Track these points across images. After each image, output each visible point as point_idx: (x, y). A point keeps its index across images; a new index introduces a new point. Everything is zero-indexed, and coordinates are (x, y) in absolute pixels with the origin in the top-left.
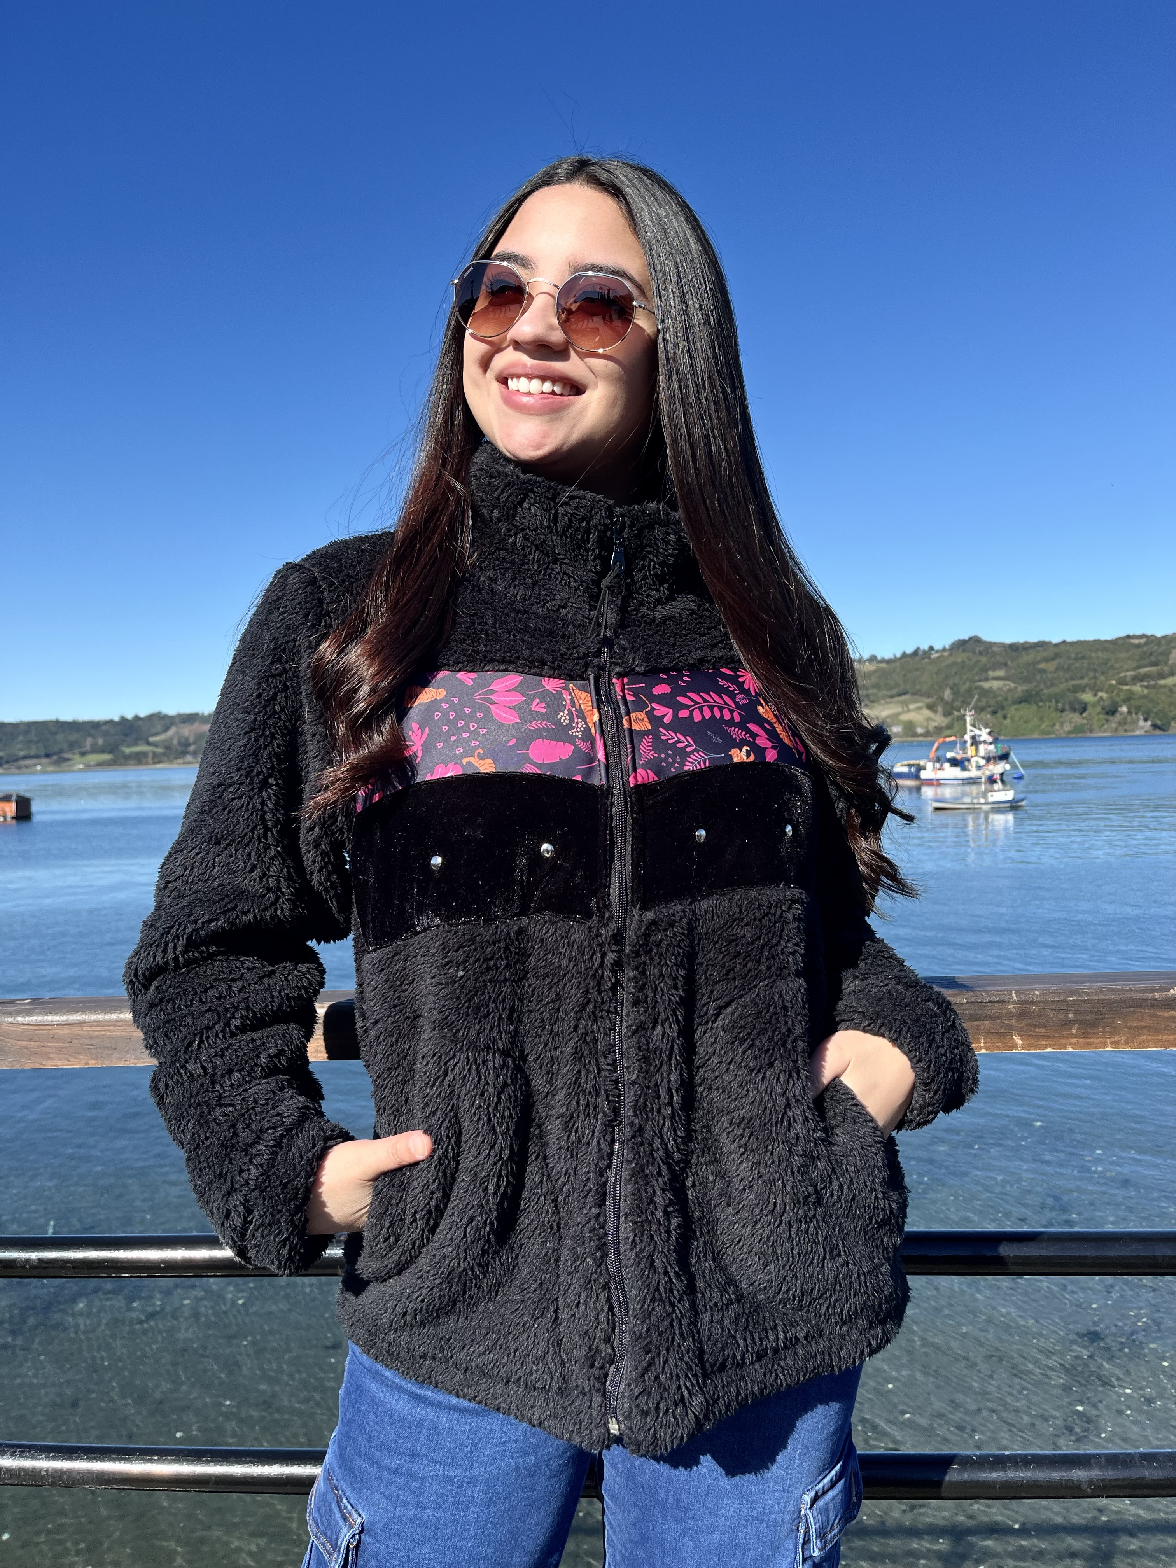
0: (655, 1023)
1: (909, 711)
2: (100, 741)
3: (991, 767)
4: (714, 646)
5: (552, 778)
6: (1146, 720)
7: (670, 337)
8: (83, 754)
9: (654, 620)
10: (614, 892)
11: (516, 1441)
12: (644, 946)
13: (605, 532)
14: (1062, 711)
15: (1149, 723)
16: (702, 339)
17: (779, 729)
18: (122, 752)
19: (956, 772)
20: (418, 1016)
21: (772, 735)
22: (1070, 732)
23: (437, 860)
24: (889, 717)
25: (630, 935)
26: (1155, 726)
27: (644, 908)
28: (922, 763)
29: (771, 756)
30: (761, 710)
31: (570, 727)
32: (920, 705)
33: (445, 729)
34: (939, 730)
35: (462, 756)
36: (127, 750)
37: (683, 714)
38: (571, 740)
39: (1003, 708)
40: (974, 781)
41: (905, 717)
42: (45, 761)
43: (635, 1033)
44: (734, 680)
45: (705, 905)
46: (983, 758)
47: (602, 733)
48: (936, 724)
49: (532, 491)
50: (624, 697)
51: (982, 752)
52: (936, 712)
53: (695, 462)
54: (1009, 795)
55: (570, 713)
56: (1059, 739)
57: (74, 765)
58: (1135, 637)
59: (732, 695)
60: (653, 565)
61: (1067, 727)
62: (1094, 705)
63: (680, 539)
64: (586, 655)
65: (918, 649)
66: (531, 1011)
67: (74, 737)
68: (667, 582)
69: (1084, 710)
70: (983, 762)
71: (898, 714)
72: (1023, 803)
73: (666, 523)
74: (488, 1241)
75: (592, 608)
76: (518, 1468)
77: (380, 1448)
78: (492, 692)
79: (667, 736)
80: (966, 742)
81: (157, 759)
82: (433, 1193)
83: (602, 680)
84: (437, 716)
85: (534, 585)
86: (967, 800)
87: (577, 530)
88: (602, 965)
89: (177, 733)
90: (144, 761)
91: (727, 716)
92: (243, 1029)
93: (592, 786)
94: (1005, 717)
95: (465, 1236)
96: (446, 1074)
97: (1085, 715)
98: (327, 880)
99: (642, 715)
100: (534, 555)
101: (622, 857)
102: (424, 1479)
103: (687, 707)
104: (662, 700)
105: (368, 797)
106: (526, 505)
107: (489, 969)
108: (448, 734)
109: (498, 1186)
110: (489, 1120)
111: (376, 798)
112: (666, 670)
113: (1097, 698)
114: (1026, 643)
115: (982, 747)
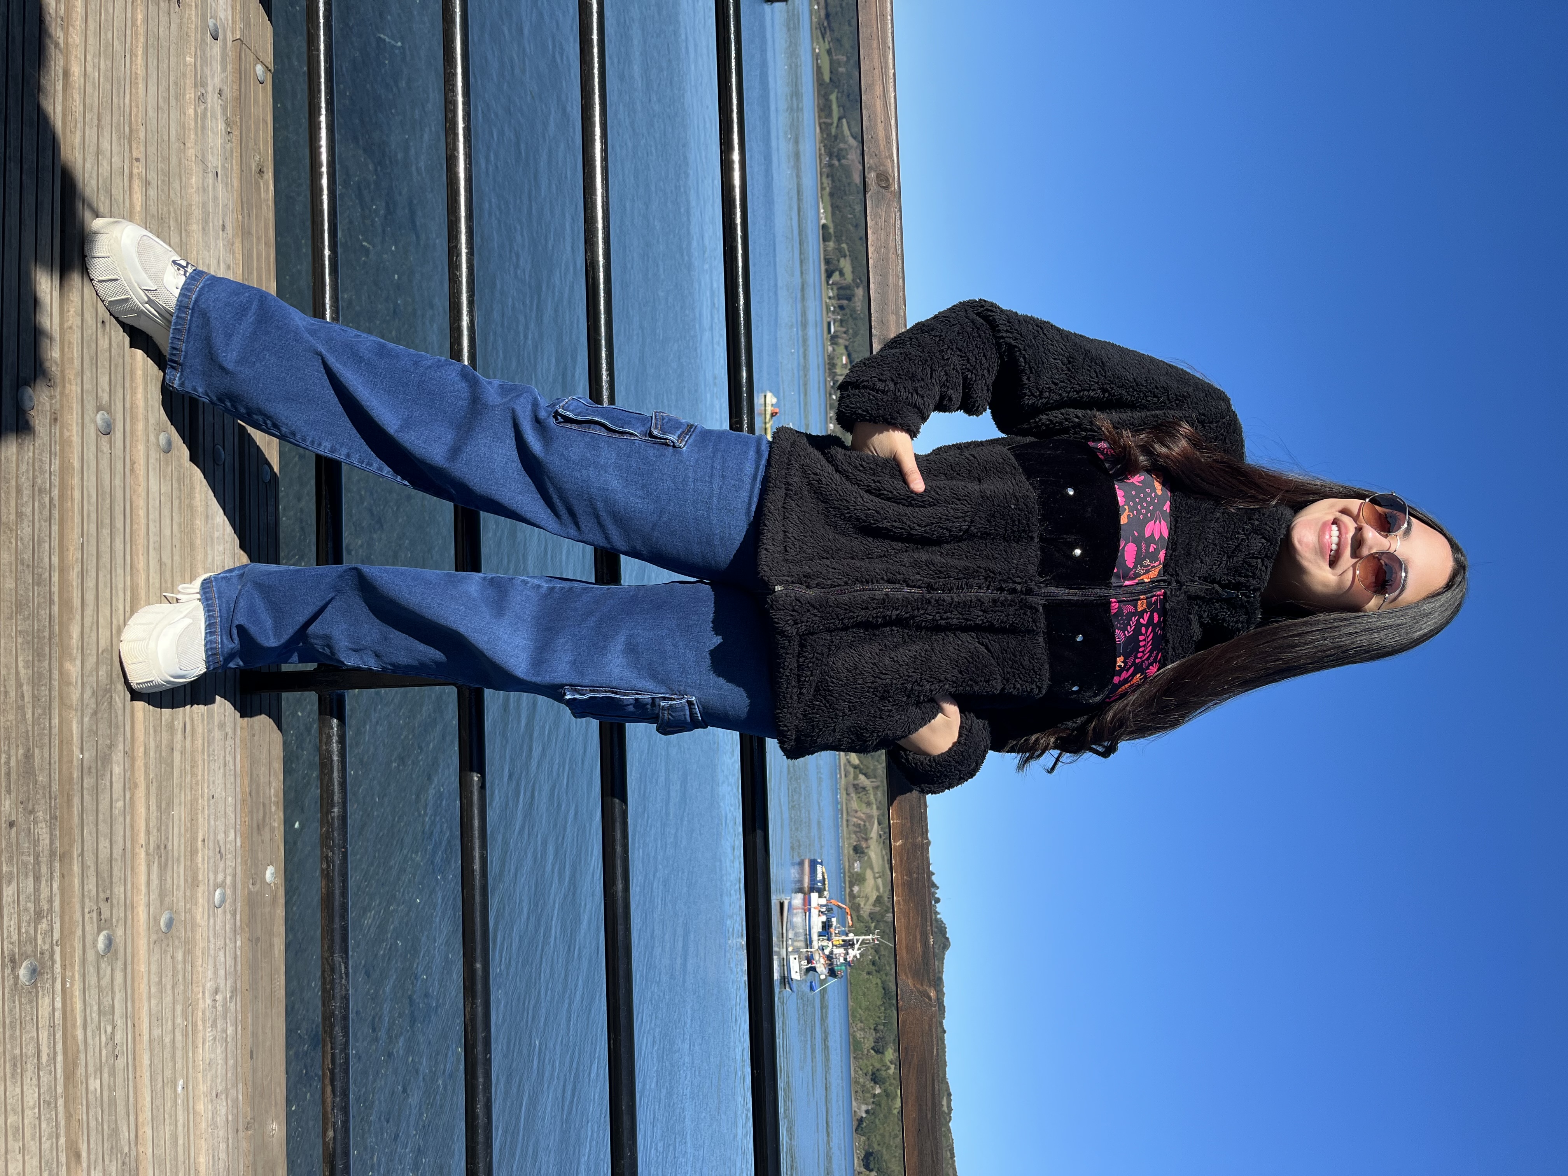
0: (984, 611)
1: (875, 878)
2: (842, 70)
3: (822, 961)
4: (1173, 649)
5: (1116, 558)
6: (867, 1112)
7: (1365, 620)
8: (829, 52)
9: (1190, 614)
10: (1053, 589)
11: (730, 534)
12: (1024, 605)
13: (1245, 586)
14: (875, 1029)
15: (864, 1115)
16: (1363, 640)
17: (1127, 686)
18: (832, 93)
19: (817, 927)
20: (980, 481)
21: (1126, 681)
22: (854, 1037)
23: (1071, 492)
24: (869, 858)
25: (1030, 598)
26: (861, 1120)
27: (1044, 606)
28: (826, 893)
29: (1116, 680)
30: (1139, 675)
31: (1142, 566)
32: (881, 890)
33: (1142, 495)
34: (856, 908)
35: (1129, 506)
36: (833, 97)
37: (1143, 630)
38: (1135, 567)
39: (878, 971)
40: (809, 943)
41: (869, 874)
42: (823, 13)
43: (979, 600)
44: (1155, 661)
45: (1041, 639)
46: (831, 952)
47: (1137, 584)
48: (862, 906)
49: (1271, 544)
50: (1154, 596)
51: (836, 951)
52: (874, 905)
53: (1291, 636)
54: (796, 976)
55: (1149, 565)
56: (849, 1026)
57: (818, 43)
58: (949, 1101)
59: (1148, 659)
60: (1224, 613)
61: (859, 1035)
62: (881, 1060)
63: (1239, 630)
64: (1178, 575)
65: (938, 888)
66: (986, 544)
67: (847, 44)
68: (1212, 622)
69: (877, 1052)
70: (827, 952)
71: (872, 868)
72: (788, 989)
73: (1249, 622)
74: (865, 521)
75: (1199, 578)
76: (713, 534)
77: (723, 456)
78: (1160, 522)
79: (1134, 619)
80: (847, 935)
81: (824, 127)
82: (891, 492)
83: (1162, 583)
84: (1148, 490)
85: (1215, 545)
86: (791, 935)
87: (1247, 570)
88: (1014, 582)
89: (851, 147)
90: (823, 114)
91: (1139, 655)
92: (965, 379)
93: (1110, 578)
94: (869, 973)
95: (869, 509)
96: (959, 500)
97: (872, 1052)
98: (1043, 424)
99: (1145, 606)
100: (1232, 545)
101: (1074, 595)
102: (711, 483)
103: (1146, 632)
104: (1151, 618)
105: (1102, 451)
106: (1263, 540)
107: (1014, 521)
108: (1139, 498)
109: (896, 528)
110: (933, 523)
111: (1101, 456)
112: (1165, 621)
113: (889, 1064)
114: (943, 994)
115: (842, 951)
